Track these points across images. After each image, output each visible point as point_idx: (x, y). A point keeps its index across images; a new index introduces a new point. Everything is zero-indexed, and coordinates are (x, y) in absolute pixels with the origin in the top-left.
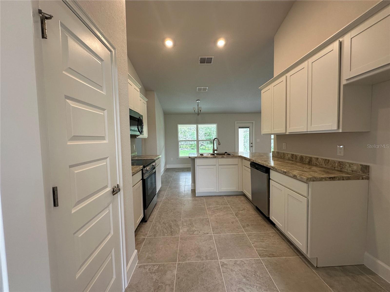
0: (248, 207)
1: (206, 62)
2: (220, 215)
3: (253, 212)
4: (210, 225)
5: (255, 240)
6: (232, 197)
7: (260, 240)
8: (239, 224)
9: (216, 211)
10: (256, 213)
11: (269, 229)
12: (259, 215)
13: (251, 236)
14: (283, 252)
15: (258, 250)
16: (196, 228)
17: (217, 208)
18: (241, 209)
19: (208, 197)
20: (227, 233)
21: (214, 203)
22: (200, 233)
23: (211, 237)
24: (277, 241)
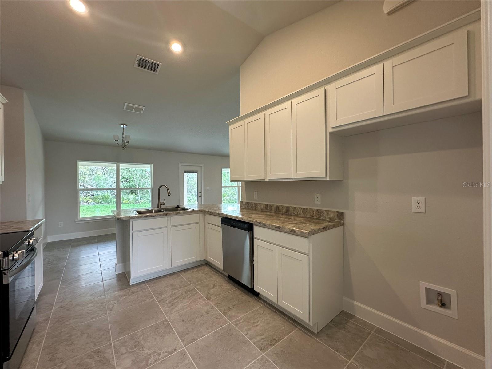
0: (218, 280)
1: (147, 68)
2: (185, 306)
3: (227, 286)
4: (173, 331)
5: (246, 328)
6: (191, 271)
7: (252, 326)
8: (217, 311)
9: (175, 301)
10: (232, 287)
11: (255, 305)
12: (236, 288)
13: (239, 323)
14: (282, 330)
15: (256, 342)
16: (149, 349)
17: (176, 296)
18: (211, 287)
19: (153, 282)
20: (206, 333)
21: (167, 289)
22: (161, 356)
23: (183, 353)
24: (270, 318)
